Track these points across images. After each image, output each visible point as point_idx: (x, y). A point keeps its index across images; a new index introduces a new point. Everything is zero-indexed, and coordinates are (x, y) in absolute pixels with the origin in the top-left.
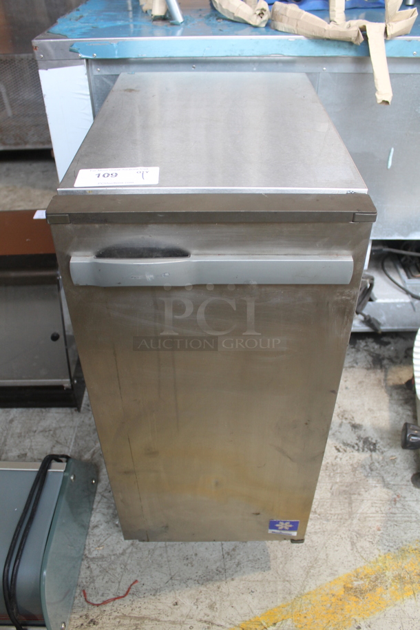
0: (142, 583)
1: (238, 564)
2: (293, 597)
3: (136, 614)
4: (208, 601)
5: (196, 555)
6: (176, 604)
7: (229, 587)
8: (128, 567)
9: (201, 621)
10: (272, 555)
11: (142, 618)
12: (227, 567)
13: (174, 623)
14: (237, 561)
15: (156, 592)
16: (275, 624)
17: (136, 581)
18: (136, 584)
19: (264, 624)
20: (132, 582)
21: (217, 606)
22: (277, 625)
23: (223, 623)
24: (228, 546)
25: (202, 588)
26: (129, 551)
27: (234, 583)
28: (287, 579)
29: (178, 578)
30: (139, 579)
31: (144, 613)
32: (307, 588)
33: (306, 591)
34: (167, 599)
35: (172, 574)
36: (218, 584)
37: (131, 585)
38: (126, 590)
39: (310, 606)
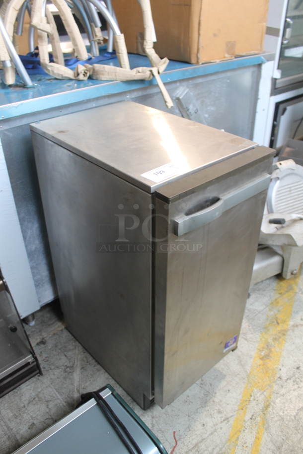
0: (178, 430)
1: (211, 385)
2: (246, 379)
3: (191, 446)
4: (216, 411)
5: (188, 396)
6: (204, 425)
7: (218, 397)
8: (163, 430)
9: (222, 422)
10: (220, 369)
11: (196, 445)
12: (207, 390)
13: (212, 434)
14: (209, 384)
15: (189, 428)
16: (251, 396)
17: (174, 432)
18: (176, 434)
19: (247, 399)
20: (173, 435)
21: (222, 409)
22: (252, 395)
23: (232, 414)
24: (199, 382)
25: (207, 408)
26: (154, 422)
27: (218, 394)
28: (236, 374)
29: (192, 413)
30: (174, 430)
31: (194, 442)
32: (247, 371)
33: (249, 372)
34: (198, 427)
35: (187, 414)
36: (211, 400)
37: (174, 436)
38: (174, 440)
39: (256, 377)
